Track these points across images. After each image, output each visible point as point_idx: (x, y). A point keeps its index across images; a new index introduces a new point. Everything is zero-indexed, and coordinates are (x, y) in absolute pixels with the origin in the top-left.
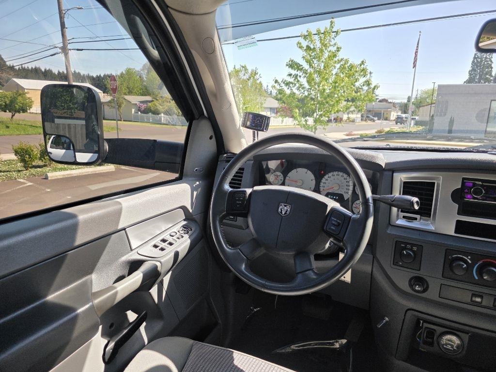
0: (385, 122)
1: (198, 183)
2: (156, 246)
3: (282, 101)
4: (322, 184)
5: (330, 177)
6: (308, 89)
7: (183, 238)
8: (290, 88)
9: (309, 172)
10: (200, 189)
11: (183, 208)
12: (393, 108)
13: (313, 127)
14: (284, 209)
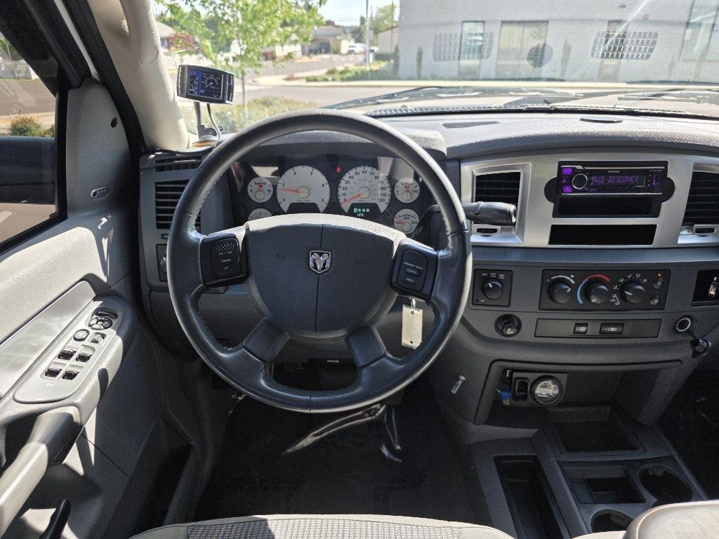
0: (335, 57)
1: (104, 220)
2: (52, 373)
3: (179, 27)
4: (341, 191)
5: (352, 177)
6: (221, 4)
7: (106, 339)
8: (189, 3)
9: (317, 173)
10: (112, 231)
11: (90, 278)
12: (343, 35)
13: (239, 71)
14: (320, 261)
